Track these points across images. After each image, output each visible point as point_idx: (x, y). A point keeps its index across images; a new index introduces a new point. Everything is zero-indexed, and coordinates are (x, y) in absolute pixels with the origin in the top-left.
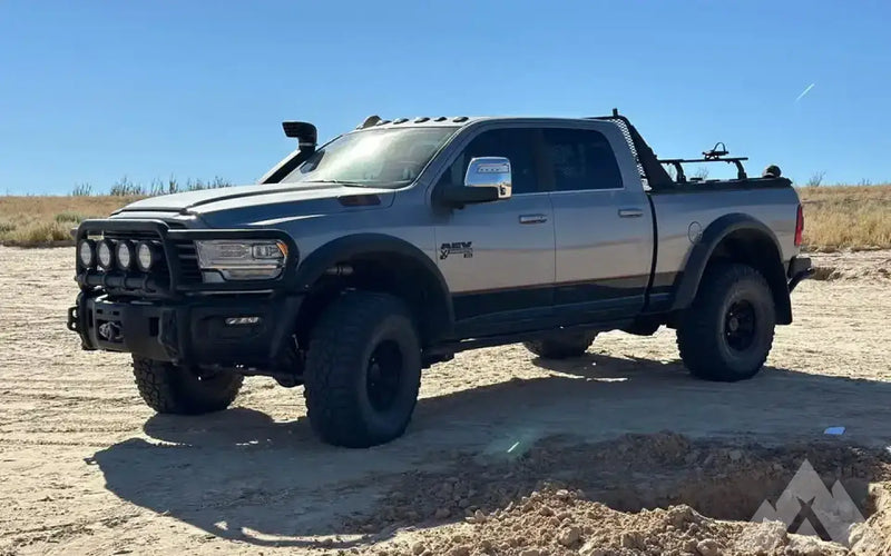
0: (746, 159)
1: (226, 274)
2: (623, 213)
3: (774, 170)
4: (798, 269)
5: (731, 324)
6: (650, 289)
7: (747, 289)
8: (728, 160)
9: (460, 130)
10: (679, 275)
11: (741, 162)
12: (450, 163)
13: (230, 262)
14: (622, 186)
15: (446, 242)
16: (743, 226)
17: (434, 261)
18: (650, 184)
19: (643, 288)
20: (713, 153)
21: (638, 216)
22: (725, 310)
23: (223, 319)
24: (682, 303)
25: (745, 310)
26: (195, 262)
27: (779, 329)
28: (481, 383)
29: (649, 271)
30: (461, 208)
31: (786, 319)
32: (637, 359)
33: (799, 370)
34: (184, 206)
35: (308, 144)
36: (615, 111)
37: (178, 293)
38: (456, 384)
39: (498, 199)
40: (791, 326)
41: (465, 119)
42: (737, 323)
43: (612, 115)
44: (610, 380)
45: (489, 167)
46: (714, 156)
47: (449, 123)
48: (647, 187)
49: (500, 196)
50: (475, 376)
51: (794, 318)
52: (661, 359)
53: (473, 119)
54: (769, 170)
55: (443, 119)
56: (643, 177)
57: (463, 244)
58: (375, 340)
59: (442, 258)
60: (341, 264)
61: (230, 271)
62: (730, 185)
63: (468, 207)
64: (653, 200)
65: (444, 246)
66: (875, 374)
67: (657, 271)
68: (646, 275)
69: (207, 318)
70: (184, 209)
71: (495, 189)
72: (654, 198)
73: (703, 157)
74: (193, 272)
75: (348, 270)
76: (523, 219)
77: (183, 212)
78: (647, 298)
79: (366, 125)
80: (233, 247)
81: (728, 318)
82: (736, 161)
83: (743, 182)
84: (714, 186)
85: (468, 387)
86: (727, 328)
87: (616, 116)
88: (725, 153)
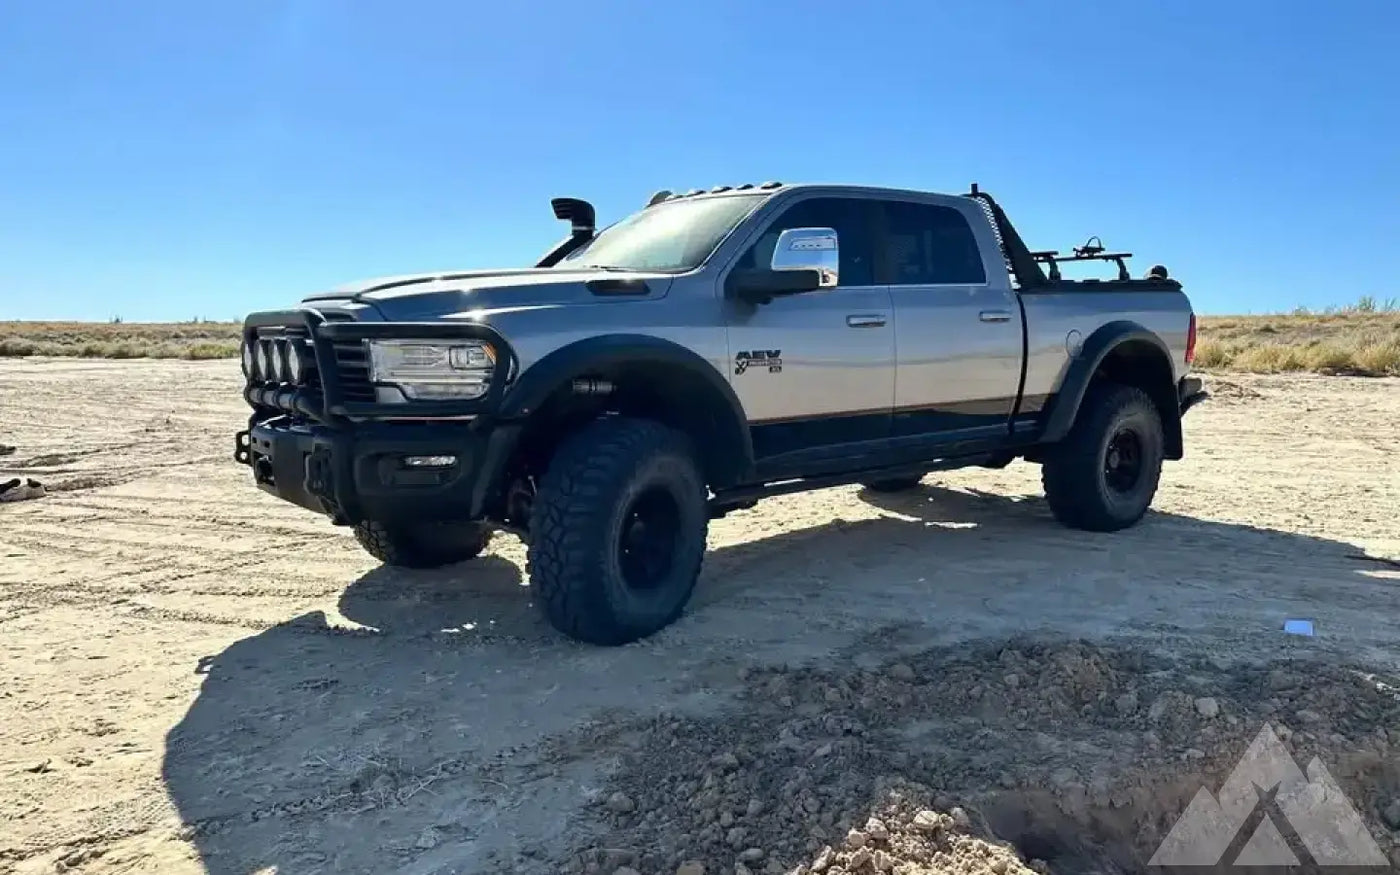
0: (1130, 255)
1: (409, 391)
2: (985, 316)
3: (1160, 271)
4: (1188, 390)
5: (1111, 460)
6: (1016, 415)
7: (1135, 416)
8: (1106, 258)
9: (769, 197)
10: (1052, 399)
11: (1124, 259)
12: (752, 240)
13: (418, 373)
14: (984, 281)
15: (743, 350)
16: (1131, 336)
17: (726, 375)
18: (1019, 281)
19: (1007, 415)
20: (1086, 249)
21: (1004, 320)
22: (1107, 442)
23: (403, 457)
24: (1054, 434)
25: (1129, 442)
26: (366, 371)
27: (1167, 464)
28: (796, 526)
29: (1016, 392)
30: (766, 301)
31: (1176, 453)
32: (981, 493)
33: (1184, 514)
34: (359, 290)
35: (584, 228)
36: (975, 187)
37: (335, 417)
38: (765, 526)
39: (817, 287)
40: (1181, 461)
41: (778, 185)
42: (1118, 459)
43: (970, 192)
44: (955, 526)
45: (808, 242)
46: (1089, 253)
47: (756, 190)
48: (1016, 286)
49: (821, 284)
50: (791, 514)
51: (1185, 451)
52: (1010, 494)
53: (787, 186)
54: (1154, 271)
55: (748, 187)
56: (1011, 272)
57: (769, 353)
58: (633, 489)
59: (737, 372)
60: (594, 377)
61: (416, 386)
62: (1110, 287)
63: (776, 301)
64: (1023, 300)
65: (741, 355)
66: (1282, 522)
67: (1027, 392)
68: (1011, 398)
69: (379, 456)
70: (359, 295)
71: (814, 274)
72: (1024, 297)
73: (1073, 255)
74: (360, 386)
75: (604, 387)
76: (854, 321)
77: (356, 299)
78: (1011, 427)
79: (654, 202)
80: (423, 350)
81: (1110, 452)
82: (1117, 258)
83: (1124, 284)
84: (1092, 286)
85: (779, 531)
86: (1108, 466)
87: (975, 193)
88: (1100, 249)
